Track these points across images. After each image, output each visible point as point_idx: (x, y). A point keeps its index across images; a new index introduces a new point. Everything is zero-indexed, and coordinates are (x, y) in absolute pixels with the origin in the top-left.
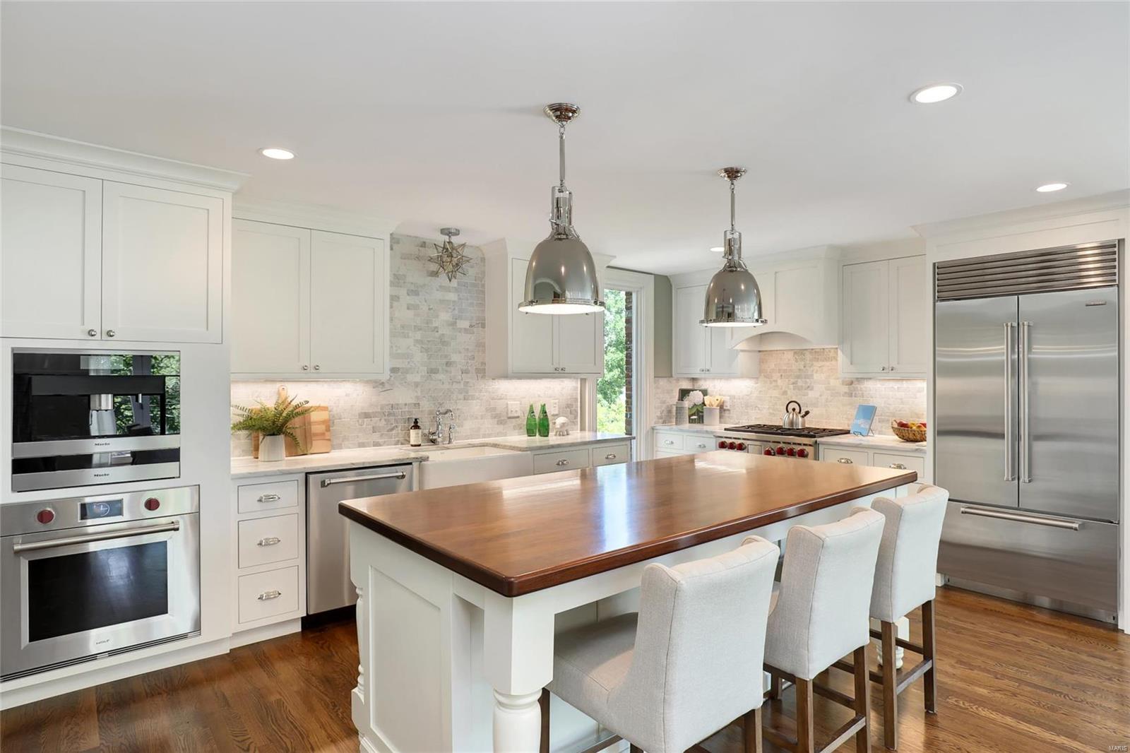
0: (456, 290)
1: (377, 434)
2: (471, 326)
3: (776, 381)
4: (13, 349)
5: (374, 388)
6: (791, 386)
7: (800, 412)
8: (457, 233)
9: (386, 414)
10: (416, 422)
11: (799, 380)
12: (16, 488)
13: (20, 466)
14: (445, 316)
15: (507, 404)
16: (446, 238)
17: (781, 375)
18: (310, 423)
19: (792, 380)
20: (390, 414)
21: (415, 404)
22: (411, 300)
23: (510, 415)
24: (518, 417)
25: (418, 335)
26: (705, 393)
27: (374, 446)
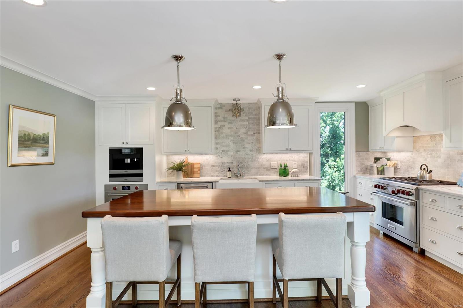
0: (247, 120)
1: (217, 173)
2: (254, 133)
3: (421, 153)
4: (109, 148)
5: (216, 157)
6: (429, 156)
7: (427, 171)
8: (239, 100)
9: (220, 166)
10: (229, 169)
11: (433, 152)
12: (110, 181)
13: (111, 176)
14: (243, 130)
15: (271, 163)
16: (235, 102)
17: (424, 150)
18: (194, 168)
19: (430, 153)
20: (222, 166)
21: (231, 163)
22: (230, 126)
23: (272, 168)
24: (276, 169)
25: (232, 138)
26: (388, 159)
27: (216, 177)
